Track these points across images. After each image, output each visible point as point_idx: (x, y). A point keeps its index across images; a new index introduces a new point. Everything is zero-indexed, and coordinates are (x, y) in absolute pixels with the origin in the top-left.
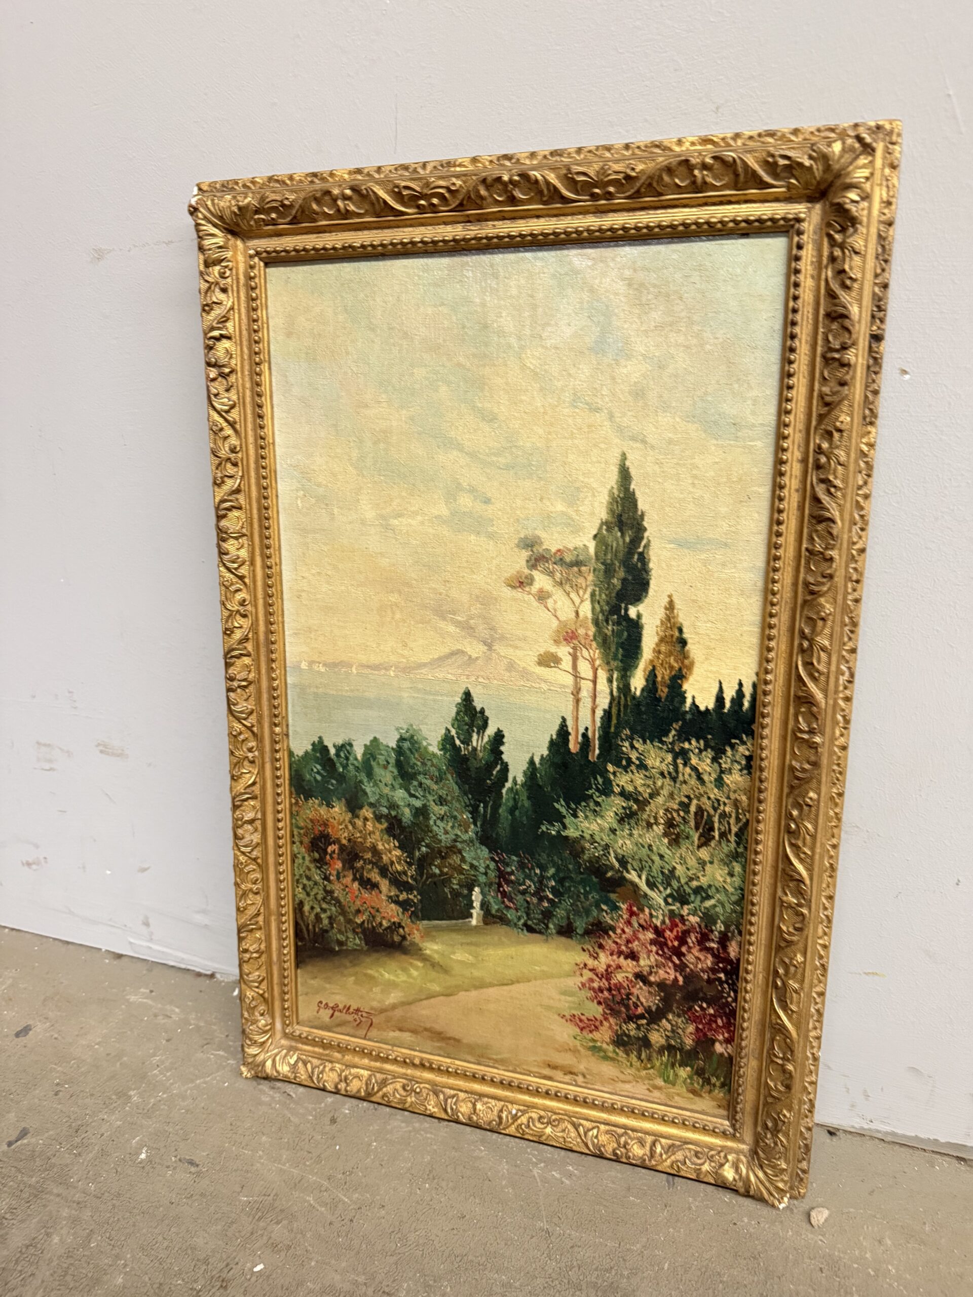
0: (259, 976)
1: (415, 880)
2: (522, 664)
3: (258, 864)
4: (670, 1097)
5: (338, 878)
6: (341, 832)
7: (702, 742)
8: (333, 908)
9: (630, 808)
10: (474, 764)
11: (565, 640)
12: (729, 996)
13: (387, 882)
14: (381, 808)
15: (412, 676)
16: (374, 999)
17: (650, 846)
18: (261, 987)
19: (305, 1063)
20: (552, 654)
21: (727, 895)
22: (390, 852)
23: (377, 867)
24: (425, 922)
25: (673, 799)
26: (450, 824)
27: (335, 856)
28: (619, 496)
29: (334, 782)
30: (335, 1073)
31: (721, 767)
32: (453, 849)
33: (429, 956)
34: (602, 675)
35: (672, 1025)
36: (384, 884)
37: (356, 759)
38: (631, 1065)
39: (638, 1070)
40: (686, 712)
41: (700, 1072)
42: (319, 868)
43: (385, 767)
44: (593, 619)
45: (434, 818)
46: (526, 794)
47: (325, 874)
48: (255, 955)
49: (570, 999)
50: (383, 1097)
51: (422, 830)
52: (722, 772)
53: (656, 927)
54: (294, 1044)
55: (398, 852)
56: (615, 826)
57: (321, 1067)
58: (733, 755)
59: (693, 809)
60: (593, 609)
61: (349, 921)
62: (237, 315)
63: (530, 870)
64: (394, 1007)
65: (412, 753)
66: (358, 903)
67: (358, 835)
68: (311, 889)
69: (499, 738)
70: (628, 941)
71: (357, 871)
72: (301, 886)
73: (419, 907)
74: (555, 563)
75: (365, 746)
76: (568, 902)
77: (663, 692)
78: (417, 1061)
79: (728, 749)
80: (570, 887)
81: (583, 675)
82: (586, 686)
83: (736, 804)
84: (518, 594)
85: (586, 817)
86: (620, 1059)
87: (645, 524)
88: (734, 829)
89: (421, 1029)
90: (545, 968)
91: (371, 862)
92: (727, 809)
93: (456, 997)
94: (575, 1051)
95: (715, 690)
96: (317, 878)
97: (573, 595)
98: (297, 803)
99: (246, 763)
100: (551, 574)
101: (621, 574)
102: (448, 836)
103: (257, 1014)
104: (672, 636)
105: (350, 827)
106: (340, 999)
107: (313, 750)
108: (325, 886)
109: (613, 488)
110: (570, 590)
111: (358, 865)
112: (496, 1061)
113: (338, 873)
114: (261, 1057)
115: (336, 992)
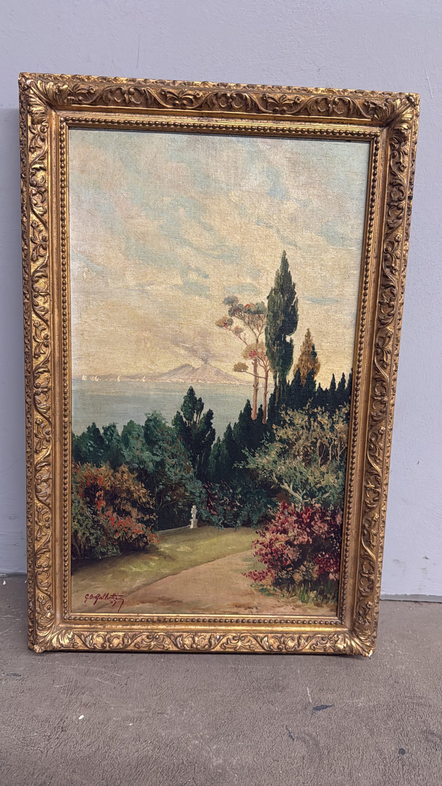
0: (48, 583)
1: (155, 506)
2: (225, 371)
3: (49, 508)
4: (305, 610)
5: (103, 512)
6: (105, 483)
7: (323, 408)
8: (99, 532)
9: (285, 448)
10: (194, 432)
11: (250, 356)
12: (337, 546)
13: (136, 510)
14: (134, 464)
15: (156, 381)
16: (125, 586)
17: (295, 468)
18: (49, 590)
19: (79, 636)
20: (243, 364)
21: (335, 490)
22: (139, 491)
23: (130, 502)
24: (160, 532)
25: (308, 440)
26: (179, 469)
27: (101, 498)
28: (281, 275)
29: (102, 451)
30: (100, 638)
31: (333, 420)
32: (179, 484)
33: (163, 552)
34: (271, 375)
35: (306, 568)
36: (134, 512)
37: (118, 435)
38: (284, 596)
39: (287, 598)
40: (315, 392)
41: (321, 593)
42: (90, 507)
43: (137, 439)
44: (266, 344)
45: (169, 467)
46: (225, 446)
47: (94, 511)
48: (46, 569)
49: (249, 563)
50: (135, 646)
51: (160, 475)
52: (333, 423)
53: (298, 513)
54: (69, 626)
55: (144, 491)
56: (276, 459)
57: (91, 636)
58: (339, 413)
59: (318, 445)
60: (266, 337)
61: (109, 539)
62: (49, 157)
63: (226, 491)
64: (138, 588)
65: (155, 428)
66: (116, 526)
67: (118, 483)
68: (84, 522)
69: (210, 414)
70: (282, 524)
71: (116, 505)
72: (76, 521)
73: (157, 523)
74: (245, 312)
75: (124, 426)
76: (248, 507)
77: (304, 382)
78: (155, 620)
79: (337, 410)
80: (250, 498)
81: (259, 376)
82: (262, 381)
83: (341, 439)
84: (223, 330)
85: (260, 456)
86: (277, 593)
87: (295, 290)
88: (339, 453)
89: (157, 599)
90: (234, 547)
91: (125, 499)
92: (336, 443)
93: (179, 575)
94: (251, 594)
95: (330, 379)
96: (88, 514)
97: (255, 330)
98: (75, 467)
99: (45, 442)
100: (243, 318)
101: (282, 317)
102: (177, 477)
103: (45, 609)
104: (309, 351)
105: (112, 479)
106: (101, 590)
107: (88, 432)
108: (93, 519)
109: (278, 270)
110: (254, 327)
111: (117, 502)
112: (204, 610)
113: (103, 508)
114: (49, 637)
115: (99, 586)
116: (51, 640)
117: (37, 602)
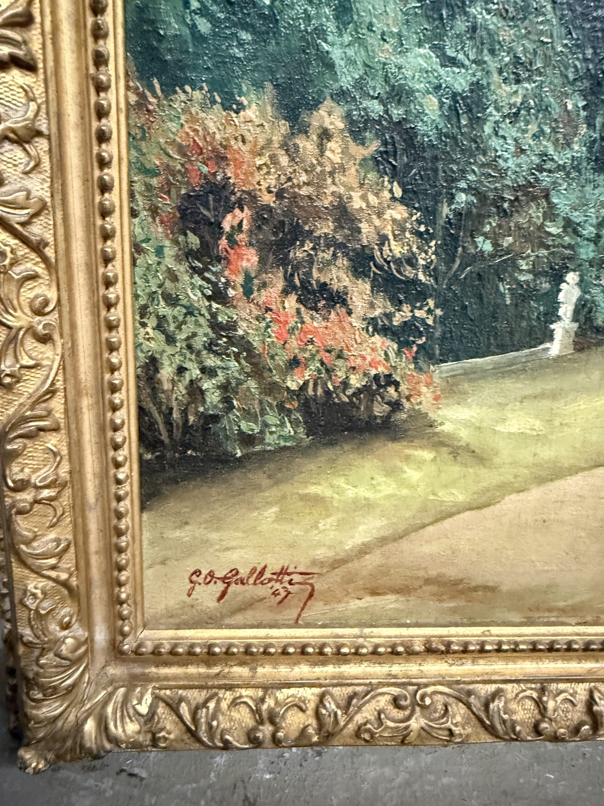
0: (58, 541)
1: (434, 273)
3: (45, 259)
5: (248, 292)
6: (258, 177)
8: (233, 364)
13: (368, 286)
14: (366, 103)
16: (320, 545)
18: (63, 565)
19: (173, 707)
22: (379, 215)
23: (346, 254)
24: (445, 366)
26: (533, 128)
27: (242, 237)
30: (243, 709)
32: (530, 190)
33: (449, 436)
42: (200, 272)
47: (215, 285)
48: (46, 493)
51: (464, 150)
54: (138, 670)
57: (212, 705)
61: (270, 388)
64: (364, 550)
66: (294, 343)
67: (304, 178)
68: (179, 327)
71: (296, 268)
72: (152, 322)
73: (438, 334)
78: (419, 647)
89: (416, 584)
91: (330, 243)
93: (495, 509)
96: (195, 297)
102: (523, 159)
103: (54, 627)
105: (284, 160)
106: (241, 557)
108: (214, 316)
111: (300, 254)
112: (563, 611)
113: (248, 279)
114: (72, 718)
115: (234, 544)
116: (79, 726)
117: (19, 608)
